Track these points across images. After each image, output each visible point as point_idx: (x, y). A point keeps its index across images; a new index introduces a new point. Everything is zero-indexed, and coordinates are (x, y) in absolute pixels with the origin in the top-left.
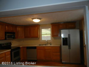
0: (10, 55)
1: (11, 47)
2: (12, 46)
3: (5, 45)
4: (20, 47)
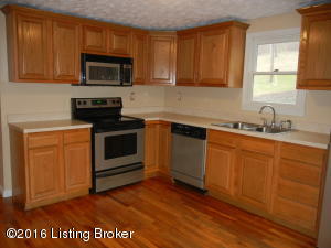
1: (121, 116)
4: (143, 120)
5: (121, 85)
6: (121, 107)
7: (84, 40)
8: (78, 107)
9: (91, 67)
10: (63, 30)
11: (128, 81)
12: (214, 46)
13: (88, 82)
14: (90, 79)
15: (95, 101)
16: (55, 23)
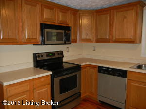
0: (49, 86)
1: (62, 62)
2: (64, 60)
3: (45, 57)
4: (80, 66)
5: (65, 43)
6: (63, 57)
7: (42, 15)
8: (38, 59)
9: (47, 32)
10: (29, 7)
11: (69, 41)
12: (125, 18)
13: (46, 42)
14: (47, 40)
15: (48, 54)
16: (24, 2)
